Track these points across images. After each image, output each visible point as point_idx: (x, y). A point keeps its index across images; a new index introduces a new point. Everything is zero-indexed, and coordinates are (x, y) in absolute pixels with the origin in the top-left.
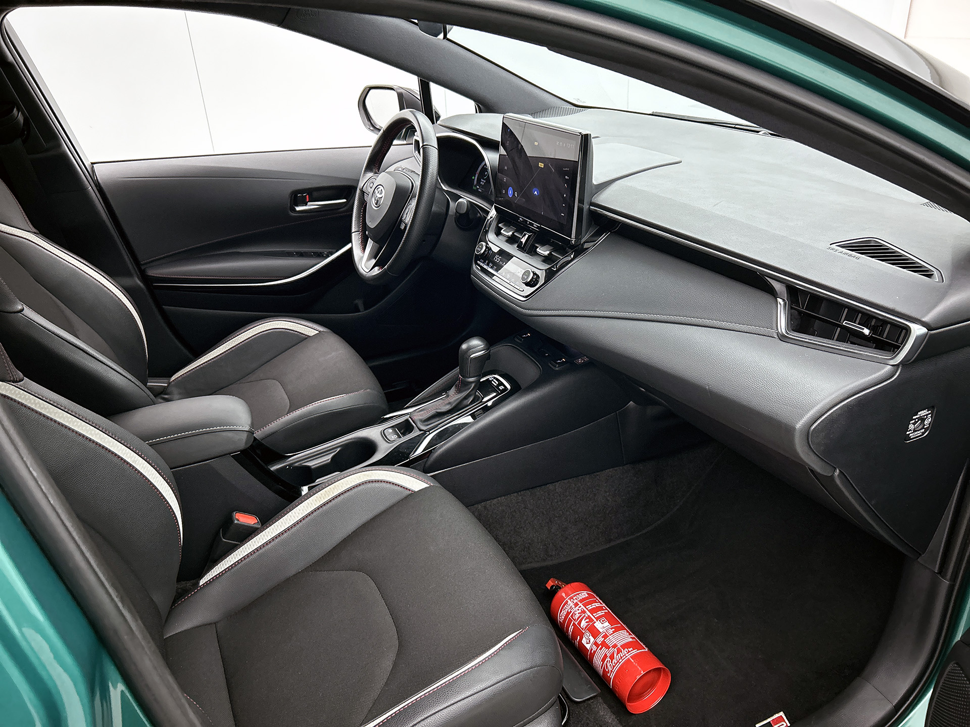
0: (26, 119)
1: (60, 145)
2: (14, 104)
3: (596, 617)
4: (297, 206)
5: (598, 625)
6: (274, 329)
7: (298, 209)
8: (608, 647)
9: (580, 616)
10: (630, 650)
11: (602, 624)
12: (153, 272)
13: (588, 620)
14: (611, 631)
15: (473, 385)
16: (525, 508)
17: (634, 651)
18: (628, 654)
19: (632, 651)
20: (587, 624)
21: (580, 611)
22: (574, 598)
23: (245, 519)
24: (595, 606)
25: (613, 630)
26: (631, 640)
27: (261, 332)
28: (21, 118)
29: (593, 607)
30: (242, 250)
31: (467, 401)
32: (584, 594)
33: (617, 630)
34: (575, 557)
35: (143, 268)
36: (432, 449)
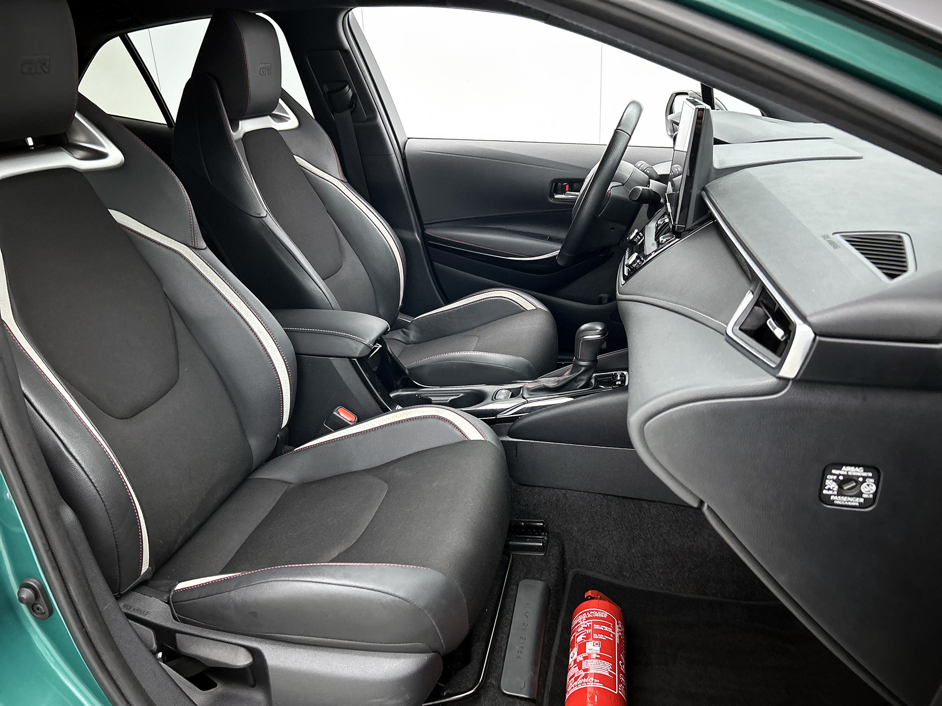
0: (354, 94)
1: (375, 117)
2: (347, 83)
3: (594, 637)
4: (557, 194)
5: (589, 645)
6: (501, 297)
7: (557, 196)
8: (580, 668)
9: (583, 630)
10: (596, 680)
11: (594, 645)
12: (430, 232)
13: (585, 637)
14: (594, 656)
15: (583, 369)
16: (607, 513)
17: (599, 684)
18: (591, 683)
19: (597, 682)
20: (582, 640)
21: (586, 626)
22: (591, 613)
23: (343, 414)
24: (603, 629)
25: (599, 656)
26: (608, 674)
27: (490, 297)
28: (350, 93)
29: (601, 628)
30: (504, 227)
31: (577, 384)
32: (604, 614)
33: (601, 658)
34: (651, 590)
35: (425, 226)
36: (520, 416)
